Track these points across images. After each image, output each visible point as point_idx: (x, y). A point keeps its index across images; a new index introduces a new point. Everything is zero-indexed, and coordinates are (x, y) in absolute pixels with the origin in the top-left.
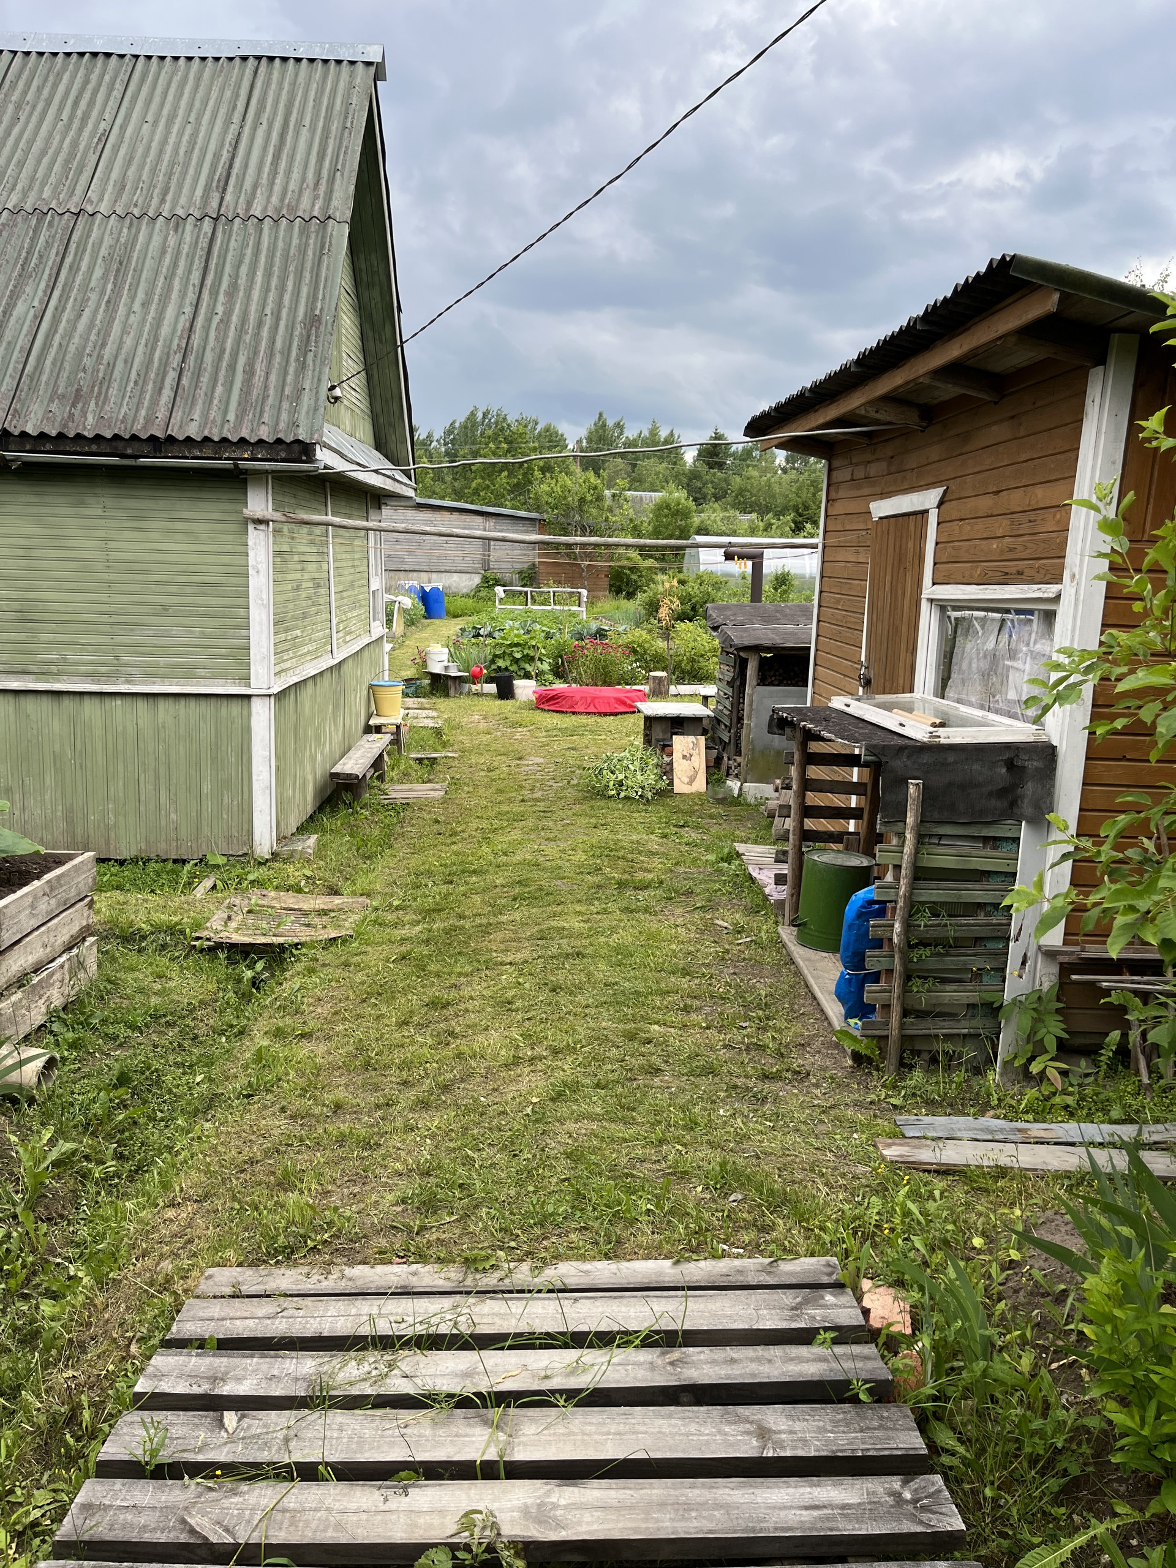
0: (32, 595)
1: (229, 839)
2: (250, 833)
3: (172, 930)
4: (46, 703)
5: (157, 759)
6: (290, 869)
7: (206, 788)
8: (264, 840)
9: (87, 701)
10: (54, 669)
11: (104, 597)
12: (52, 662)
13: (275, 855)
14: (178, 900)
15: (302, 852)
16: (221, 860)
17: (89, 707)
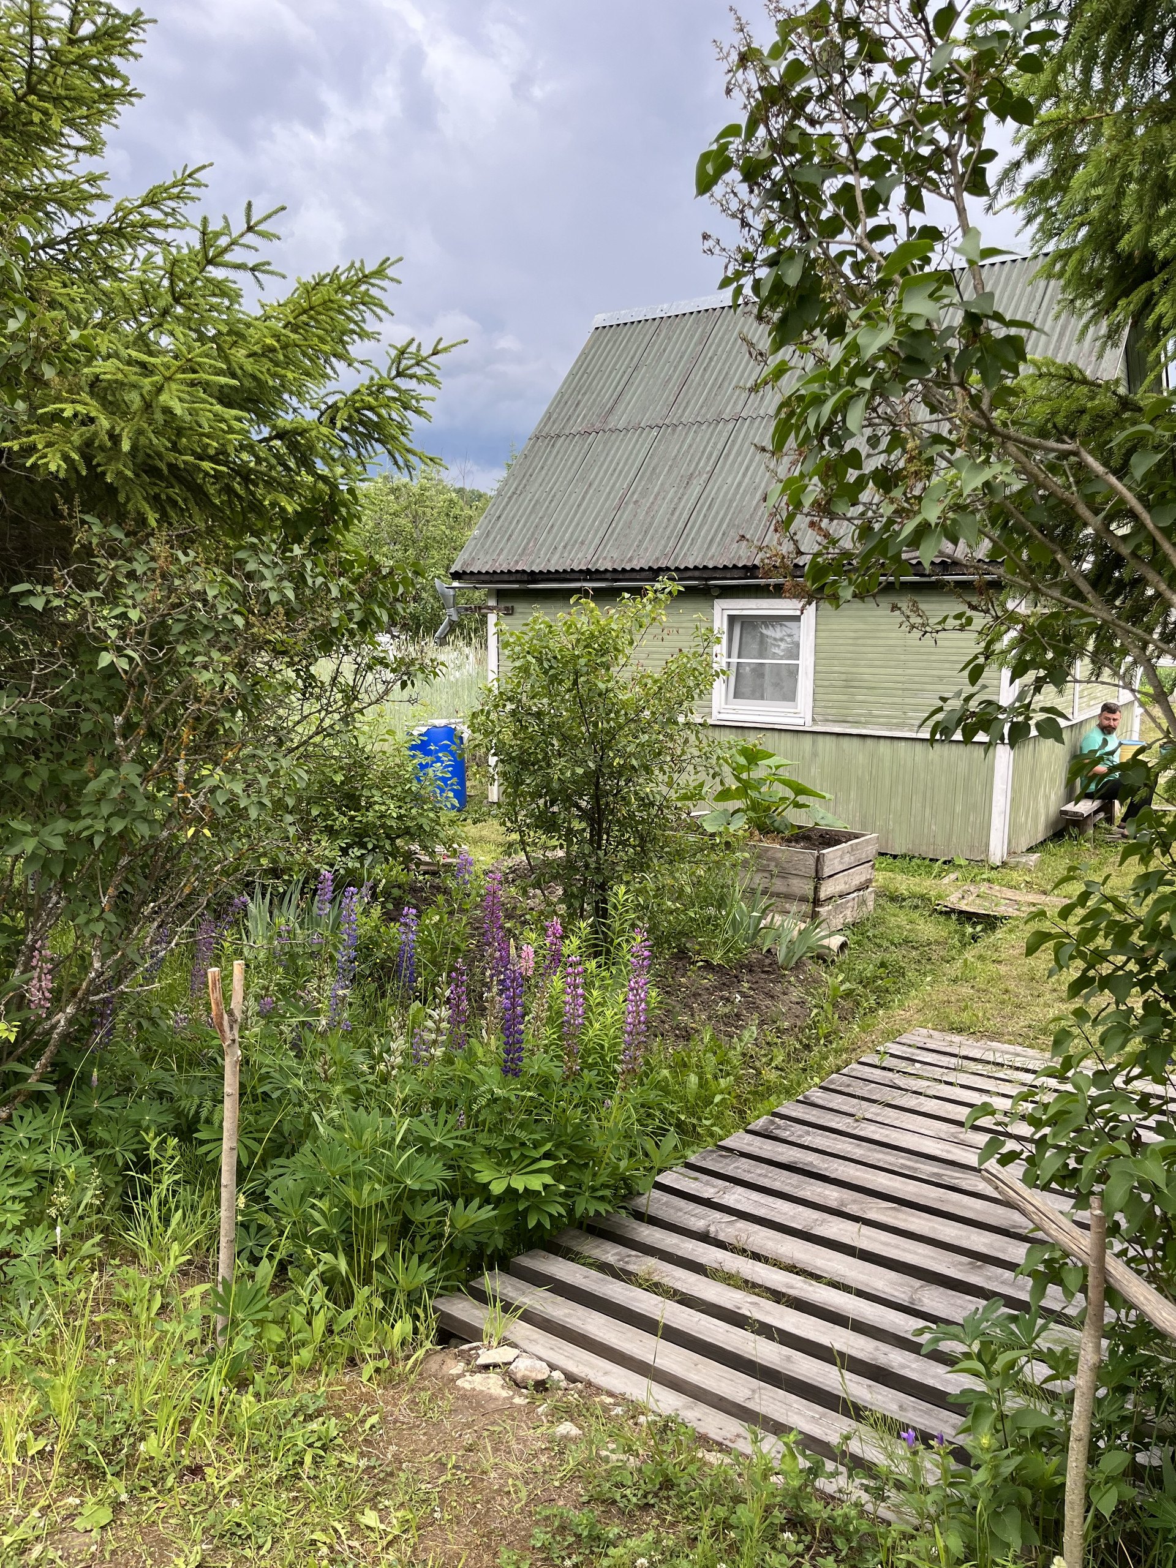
0: (854, 670)
1: (972, 848)
2: (987, 845)
3: (922, 897)
4: (856, 742)
5: (926, 785)
6: (1015, 874)
7: (958, 809)
8: (997, 851)
9: (882, 741)
10: (863, 719)
11: (900, 671)
12: (861, 715)
13: (1004, 864)
14: (928, 882)
15: (1026, 863)
16: (963, 862)
17: (884, 747)
